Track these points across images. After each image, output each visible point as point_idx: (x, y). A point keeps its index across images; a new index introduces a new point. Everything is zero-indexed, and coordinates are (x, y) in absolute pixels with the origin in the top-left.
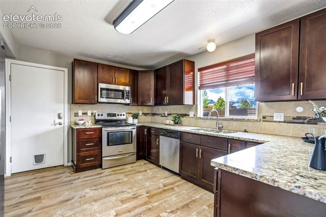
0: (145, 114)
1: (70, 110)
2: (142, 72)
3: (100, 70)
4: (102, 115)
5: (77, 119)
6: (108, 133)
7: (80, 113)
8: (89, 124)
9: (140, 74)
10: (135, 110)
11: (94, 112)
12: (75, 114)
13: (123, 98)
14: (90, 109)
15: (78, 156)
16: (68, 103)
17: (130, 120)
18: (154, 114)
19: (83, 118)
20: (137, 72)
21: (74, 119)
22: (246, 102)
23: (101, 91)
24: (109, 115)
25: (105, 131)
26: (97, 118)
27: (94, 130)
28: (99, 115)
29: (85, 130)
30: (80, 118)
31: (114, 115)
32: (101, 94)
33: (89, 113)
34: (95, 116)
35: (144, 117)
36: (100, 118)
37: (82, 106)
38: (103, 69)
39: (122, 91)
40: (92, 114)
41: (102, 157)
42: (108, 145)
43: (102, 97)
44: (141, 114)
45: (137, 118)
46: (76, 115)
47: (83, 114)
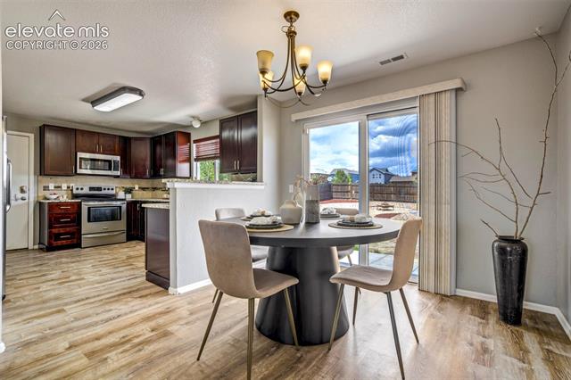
0: (144, 189)
1: (37, 182)
2: (136, 139)
3: (80, 138)
4: (82, 189)
5: (47, 194)
6: (89, 208)
7: (52, 186)
8: (65, 198)
9: (132, 141)
10: (128, 183)
11: (71, 185)
12: (44, 187)
13: (110, 169)
14: (66, 182)
15: (50, 233)
16: (35, 174)
17: (121, 195)
18: (154, 189)
19: (55, 192)
20: (130, 139)
21: (42, 193)
22: (343, 174)
23: (80, 162)
24: (91, 189)
25: (85, 206)
26: (75, 192)
27: (71, 204)
28: (77, 189)
29: (59, 205)
30: (52, 192)
31: (99, 189)
32: (80, 165)
33: (64, 186)
34: (72, 190)
35: (141, 192)
36: (80, 192)
37: (54, 178)
38: (83, 136)
39: (110, 161)
40: (68, 187)
41: (81, 235)
42: (89, 221)
43: (80, 168)
44: (137, 188)
45: (130, 193)
46: (46, 188)
47: (55, 187)
